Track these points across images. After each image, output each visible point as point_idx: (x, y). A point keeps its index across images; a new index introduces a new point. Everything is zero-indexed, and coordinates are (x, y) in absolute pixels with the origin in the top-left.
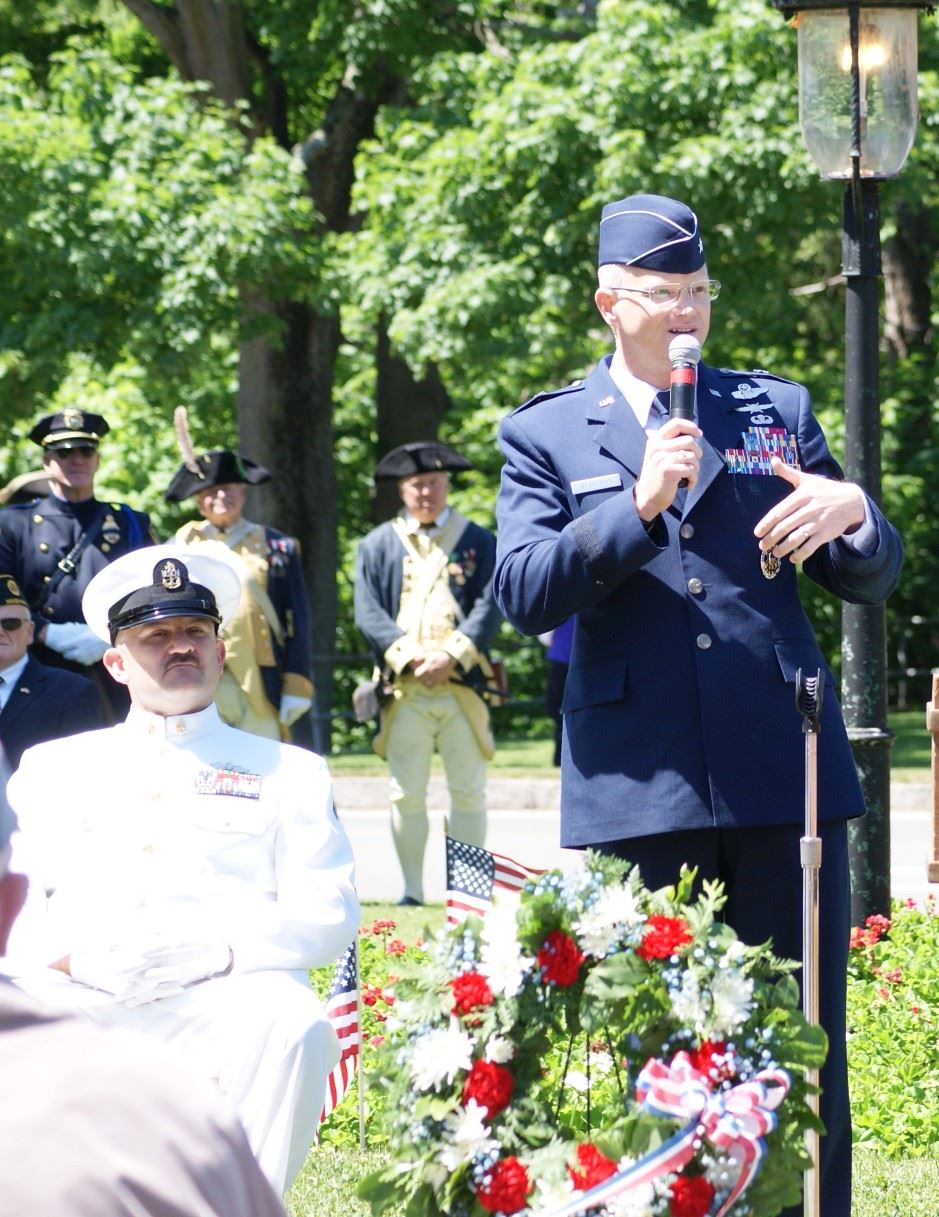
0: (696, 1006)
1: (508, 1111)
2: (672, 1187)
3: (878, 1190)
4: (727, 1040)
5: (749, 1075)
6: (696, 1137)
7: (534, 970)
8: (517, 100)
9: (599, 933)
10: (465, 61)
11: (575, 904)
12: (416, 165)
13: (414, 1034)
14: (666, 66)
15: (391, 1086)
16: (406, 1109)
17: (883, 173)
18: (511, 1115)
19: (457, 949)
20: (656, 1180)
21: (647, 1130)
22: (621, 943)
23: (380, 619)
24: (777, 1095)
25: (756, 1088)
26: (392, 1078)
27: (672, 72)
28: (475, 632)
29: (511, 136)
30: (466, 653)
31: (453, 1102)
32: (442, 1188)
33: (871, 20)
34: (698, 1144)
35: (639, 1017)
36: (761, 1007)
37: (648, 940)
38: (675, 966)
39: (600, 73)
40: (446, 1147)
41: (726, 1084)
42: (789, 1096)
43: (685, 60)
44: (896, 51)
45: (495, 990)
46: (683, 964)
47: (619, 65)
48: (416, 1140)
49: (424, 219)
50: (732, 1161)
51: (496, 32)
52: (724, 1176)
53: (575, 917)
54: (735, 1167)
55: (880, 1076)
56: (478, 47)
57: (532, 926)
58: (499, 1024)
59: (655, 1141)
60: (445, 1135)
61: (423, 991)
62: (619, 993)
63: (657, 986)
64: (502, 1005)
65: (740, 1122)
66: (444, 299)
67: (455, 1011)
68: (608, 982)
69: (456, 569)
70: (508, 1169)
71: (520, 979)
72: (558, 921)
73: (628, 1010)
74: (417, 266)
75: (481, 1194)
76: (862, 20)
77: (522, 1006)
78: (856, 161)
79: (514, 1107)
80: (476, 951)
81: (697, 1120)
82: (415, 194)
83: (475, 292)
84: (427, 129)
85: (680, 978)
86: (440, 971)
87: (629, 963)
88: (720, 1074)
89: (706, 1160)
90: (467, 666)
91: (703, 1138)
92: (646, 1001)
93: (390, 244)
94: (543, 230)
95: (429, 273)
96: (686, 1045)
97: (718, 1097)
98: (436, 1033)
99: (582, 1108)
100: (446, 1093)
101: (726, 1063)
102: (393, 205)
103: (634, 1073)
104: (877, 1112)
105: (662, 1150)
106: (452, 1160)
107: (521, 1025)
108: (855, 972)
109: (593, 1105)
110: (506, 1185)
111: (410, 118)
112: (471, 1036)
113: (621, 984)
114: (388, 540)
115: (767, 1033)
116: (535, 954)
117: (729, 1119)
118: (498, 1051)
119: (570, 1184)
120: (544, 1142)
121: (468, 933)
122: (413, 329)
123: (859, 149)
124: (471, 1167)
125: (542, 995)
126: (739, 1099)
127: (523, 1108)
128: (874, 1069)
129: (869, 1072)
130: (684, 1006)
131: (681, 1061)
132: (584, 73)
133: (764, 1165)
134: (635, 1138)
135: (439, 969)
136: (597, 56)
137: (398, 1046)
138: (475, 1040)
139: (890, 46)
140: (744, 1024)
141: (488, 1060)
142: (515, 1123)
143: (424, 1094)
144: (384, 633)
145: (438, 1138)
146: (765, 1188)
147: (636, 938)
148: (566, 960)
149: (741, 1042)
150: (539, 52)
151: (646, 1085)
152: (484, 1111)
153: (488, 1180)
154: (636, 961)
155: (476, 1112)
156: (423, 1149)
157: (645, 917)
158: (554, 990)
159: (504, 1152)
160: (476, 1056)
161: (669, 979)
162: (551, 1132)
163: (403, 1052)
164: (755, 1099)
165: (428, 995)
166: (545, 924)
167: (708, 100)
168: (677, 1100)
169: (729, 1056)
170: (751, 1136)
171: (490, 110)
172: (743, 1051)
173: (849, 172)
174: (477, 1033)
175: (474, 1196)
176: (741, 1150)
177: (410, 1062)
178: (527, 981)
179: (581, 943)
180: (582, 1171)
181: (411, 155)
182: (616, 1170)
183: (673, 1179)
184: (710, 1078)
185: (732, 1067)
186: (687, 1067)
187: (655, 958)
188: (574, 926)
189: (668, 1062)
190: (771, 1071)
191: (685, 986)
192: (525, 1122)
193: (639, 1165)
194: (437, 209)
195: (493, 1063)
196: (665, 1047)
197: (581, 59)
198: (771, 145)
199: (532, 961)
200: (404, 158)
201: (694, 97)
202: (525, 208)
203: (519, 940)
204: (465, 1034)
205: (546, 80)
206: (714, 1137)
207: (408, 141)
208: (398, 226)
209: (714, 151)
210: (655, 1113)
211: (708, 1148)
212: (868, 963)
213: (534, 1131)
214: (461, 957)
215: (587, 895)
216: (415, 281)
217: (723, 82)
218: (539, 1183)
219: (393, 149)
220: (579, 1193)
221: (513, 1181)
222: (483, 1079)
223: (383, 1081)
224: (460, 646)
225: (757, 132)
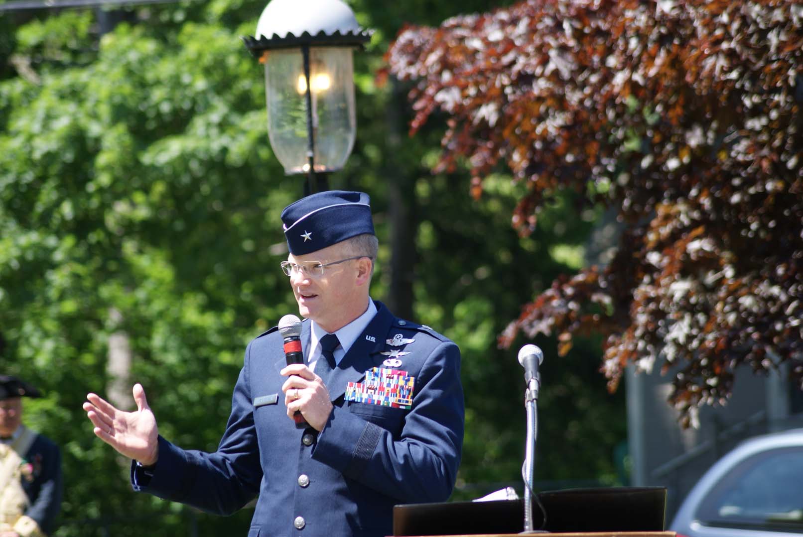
8: (42, 112)
17: (332, 167)
28: (40, 516)
30: (33, 533)
33: (319, 56)
44: (337, 78)
69: (27, 468)
76: (312, 56)
78: (312, 160)
123: (313, 151)
139: (333, 73)
150: (58, 78)
173: (306, 168)
197: (88, 82)
205: (63, 97)
224: (26, 528)
225: (214, 131)
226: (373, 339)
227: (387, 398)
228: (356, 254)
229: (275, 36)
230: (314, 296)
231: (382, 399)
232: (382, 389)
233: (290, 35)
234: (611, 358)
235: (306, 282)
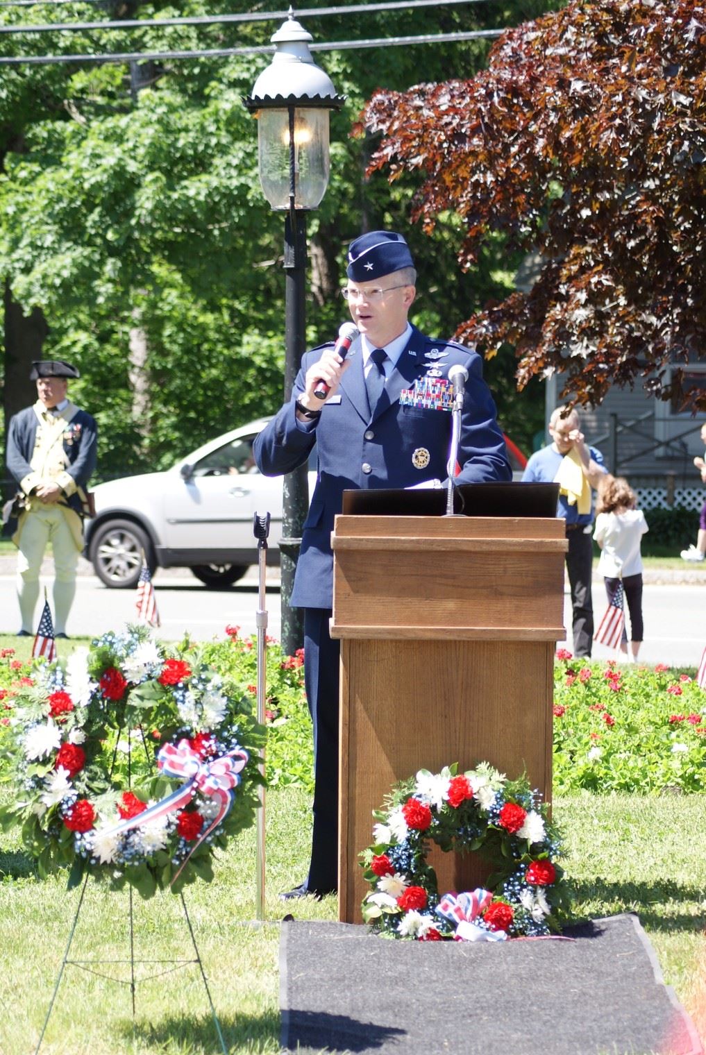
0: (193, 712)
1: (82, 773)
2: (178, 818)
3: (301, 813)
4: (211, 732)
5: (224, 752)
6: (193, 789)
7: (98, 690)
8: (89, 152)
9: (136, 669)
10: (59, 125)
11: (121, 652)
12: (28, 188)
13: (27, 727)
14: (180, 131)
15: (13, 757)
16: (22, 771)
17: (309, 207)
18: (84, 775)
19: (52, 678)
20: (169, 814)
21: (164, 784)
22: (149, 675)
23: (20, 462)
24: (240, 765)
25: (228, 760)
26: (13, 753)
27: (183, 134)
28: (76, 473)
29: (86, 175)
30: (69, 485)
31: (50, 767)
32: (43, 817)
33: (302, 114)
34: (194, 793)
35: (159, 718)
36: (231, 713)
37: (165, 674)
38: (181, 689)
39: (139, 135)
40: (46, 793)
41: (211, 758)
42: (247, 765)
43: (191, 127)
44: (316, 134)
45: (75, 702)
46: (186, 688)
47: (150, 131)
48: (28, 789)
49: (33, 221)
50: (214, 803)
51: (79, 108)
52: (209, 811)
53: (122, 659)
54: (216, 806)
55: (303, 745)
56: (67, 117)
57: (96, 665)
58: (77, 721)
59: (169, 790)
60: (45, 786)
61: (32, 702)
62: (148, 704)
63: (170, 700)
64: (79, 710)
65: (218, 780)
66: (46, 269)
67: (51, 714)
68: (141, 698)
69: (68, 435)
70: (82, 806)
71: (90, 695)
72: (112, 662)
73: (153, 714)
74: (29, 249)
75: (66, 820)
76: (296, 115)
77: (90, 712)
78: (292, 199)
79: (86, 770)
80: (63, 679)
81: (193, 779)
82: (28, 206)
83: (64, 267)
84: (36, 167)
85: (183, 696)
86: (42, 690)
87: (153, 686)
88: (207, 753)
89: (198, 802)
90: (69, 493)
91: (197, 789)
92: (164, 710)
93: (13, 235)
94: (106, 230)
95: (35, 253)
96: (186, 735)
97: (206, 766)
98: (41, 727)
99: (126, 762)
100: (45, 761)
101: (210, 746)
102: (15, 213)
103: (157, 750)
104: (301, 766)
105: (172, 796)
106: (50, 801)
107: (89, 722)
108: (289, 682)
109: (133, 760)
110: (81, 816)
111: (26, 160)
112: (60, 728)
113: (149, 699)
114: (29, 416)
115: (235, 728)
116: (98, 681)
117: (212, 778)
118: (76, 737)
119: (119, 815)
120: (104, 791)
121: (58, 668)
122: (26, 286)
123: (294, 192)
124: (60, 805)
125: (102, 705)
126: (218, 767)
127: (91, 771)
128: (300, 741)
129: (296, 742)
130: (186, 712)
131: (184, 744)
132: (130, 134)
133: (233, 807)
134: (157, 789)
135: (42, 688)
136: (138, 124)
137: (17, 734)
138: (62, 731)
139: (313, 130)
140: (221, 723)
141: (70, 743)
142: (86, 780)
143: (32, 762)
144: (22, 470)
145: (41, 788)
146: (233, 818)
147: (158, 672)
148: (116, 685)
149: (218, 734)
150: (102, 121)
151: (164, 758)
152: (68, 773)
153: (70, 813)
154: (158, 686)
155: (63, 773)
156: (32, 794)
157: (163, 660)
158: (109, 702)
159: (80, 796)
160: (63, 741)
161: (178, 696)
162: (108, 785)
163: (20, 737)
164: (227, 767)
165: (35, 705)
166: (104, 664)
167: (204, 151)
168: (181, 767)
169: (212, 742)
170: (225, 788)
171: (73, 158)
172: (220, 739)
173: (288, 206)
174: (64, 727)
175: (62, 821)
176: (219, 797)
177: (24, 743)
178: (94, 697)
179: (125, 675)
180: (126, 808)
181: (25, 182)
182: (146, 808)
183: (179, 813)
184: (201, 754)
185: (214, 748)
186: (188, 748)
187: (169, 684)
188: (121, 665)
189: (176, 745)
190: (237, 751)
191: (186, 701)
192: (92, 779)
193: (159, 805)
194: (41, 215)
195: (73, 744)
196: (175, 736)
197: (128, 126)
198: (243, 180)
199: (97, 685)
200: (21, 184)
201: (195, 150)
202: (95, 216)
203: (89, 672)
204: (57, 727)
205: (106, 139)
206: (203, 789)
207: (23, 174)
208: (17, 225)
209: (208, 183)
210: (168, 774)
211: (200, 795)
212: (297, 677)
213: (97, 785)
214: (54, 682)
215: (129, 646)
216: (28, 257)
217: (214, 141)
218: (100, 814)
219: (14, 179)
220: (124, 821)
221: (85, 813)
222: (67, 754)
223: (9, 754)
224: (65, 480)
225: (234, 173)
226: (414, 354)
227: (433, 403)
228: (403, 283)
229: (267, 97)
230: (368, 317)
231: (429, 402)
232: (429, 395)
233: (279, 96)
234: (524, 367)
235: (366, 305)
